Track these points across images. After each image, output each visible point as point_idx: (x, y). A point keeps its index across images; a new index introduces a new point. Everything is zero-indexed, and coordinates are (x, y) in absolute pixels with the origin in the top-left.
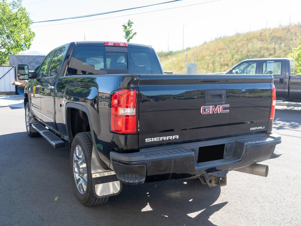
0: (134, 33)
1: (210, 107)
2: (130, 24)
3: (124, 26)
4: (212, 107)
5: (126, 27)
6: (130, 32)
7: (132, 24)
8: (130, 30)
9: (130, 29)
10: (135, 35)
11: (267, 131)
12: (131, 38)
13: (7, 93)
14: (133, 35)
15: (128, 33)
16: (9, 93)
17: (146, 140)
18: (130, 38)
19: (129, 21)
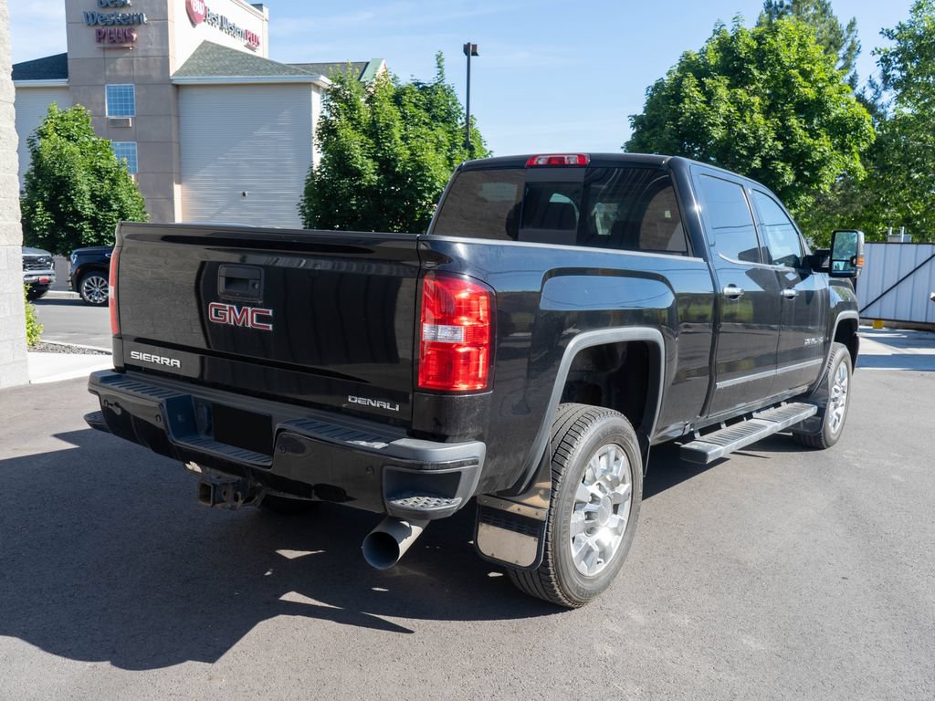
1: (225, 307)
13: (919, 326)
16: (923, 326)
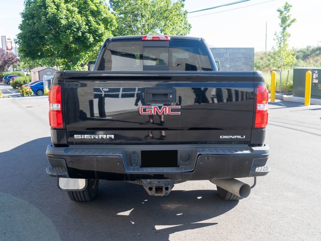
0: (292, 19)
1: (152, 107)
2: (287, 7)
3: (279, 11)
4: (154, 108)
5: (281, 12)
6: (287, 18)
7: (291, 8)
8: (286, 15)
9: (288, 14)
10: (293, 23)
11: (251, 141)
12: (289, 26)
14: (291, 22)
15: (284, 20)
17: (75, 136)
18: (286, 26)
19: (287, 3)
